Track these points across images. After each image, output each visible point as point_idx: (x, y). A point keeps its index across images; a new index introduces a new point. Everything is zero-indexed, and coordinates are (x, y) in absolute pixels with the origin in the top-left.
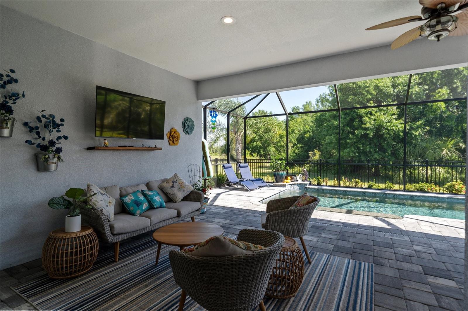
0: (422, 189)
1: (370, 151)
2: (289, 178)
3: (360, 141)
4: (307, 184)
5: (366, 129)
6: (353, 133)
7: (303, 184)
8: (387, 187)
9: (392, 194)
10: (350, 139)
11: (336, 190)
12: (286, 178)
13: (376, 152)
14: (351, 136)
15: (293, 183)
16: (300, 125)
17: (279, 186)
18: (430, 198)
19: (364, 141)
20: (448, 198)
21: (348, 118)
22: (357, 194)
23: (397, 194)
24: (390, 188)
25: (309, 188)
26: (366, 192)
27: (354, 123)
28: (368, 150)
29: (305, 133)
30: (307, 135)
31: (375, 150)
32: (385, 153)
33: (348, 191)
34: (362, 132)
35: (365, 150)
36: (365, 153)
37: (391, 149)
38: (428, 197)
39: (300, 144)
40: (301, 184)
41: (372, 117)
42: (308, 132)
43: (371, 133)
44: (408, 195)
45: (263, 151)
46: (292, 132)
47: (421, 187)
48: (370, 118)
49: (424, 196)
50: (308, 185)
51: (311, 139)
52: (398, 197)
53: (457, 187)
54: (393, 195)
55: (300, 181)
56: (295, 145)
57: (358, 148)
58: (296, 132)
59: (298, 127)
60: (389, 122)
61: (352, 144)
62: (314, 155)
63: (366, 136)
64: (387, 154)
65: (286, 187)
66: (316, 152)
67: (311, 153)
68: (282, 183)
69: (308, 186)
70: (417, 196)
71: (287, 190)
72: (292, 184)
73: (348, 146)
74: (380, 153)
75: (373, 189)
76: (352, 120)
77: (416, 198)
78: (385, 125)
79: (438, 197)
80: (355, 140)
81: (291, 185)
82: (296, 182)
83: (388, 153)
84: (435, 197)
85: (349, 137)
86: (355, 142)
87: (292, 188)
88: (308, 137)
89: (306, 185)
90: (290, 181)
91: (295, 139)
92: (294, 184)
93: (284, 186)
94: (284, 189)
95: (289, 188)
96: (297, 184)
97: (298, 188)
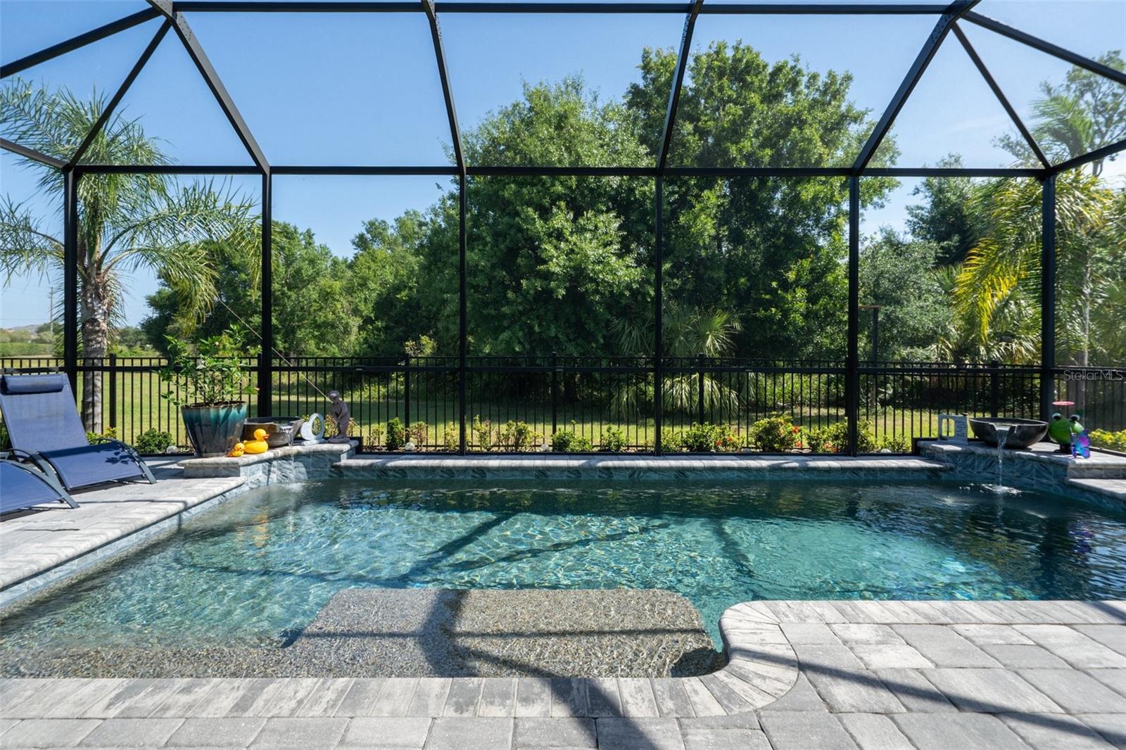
0: (701, 443)
1: (556, 337)
2: (261, 433)
3: (532, 309)
4: (341, 452)
5: (548, 276)
6: (517, 289)
7: (322, 453)
8: (610, 443)
9: (627, 468)
10: (508, 303)
11: (449, 471)
12: (247, 435)
13: (570, 340)
14: (510, 295)
15: (280, 452)
16: (384, 267)
17: (208, 472)
18: (728, 473)
19: (542, 312)
20: (773, 469)
21: (502, 247)
22: (518, 477)
23: (640, 469)
24: (618, 447)
25: (348, 468)
26: (549, 468)
27: (519, 260)
28: (553, 334)
29: (397, 289)
30: (403, 295)
31: (567, 335)
32: (589, 343)
33: (489, 469)
34: (538, 284)
35: (544, 336)
36: (545, 343)
37: (605, 332)
38: (724, 469)
39: (382, 320)
40: (314, 454)
41: (562, 245)
42: (405, 287)
43: (558, 287)
44: (671, 469)
45: (285, 342)
46: (359, 284)
47: (700, 437)
48: (556, 248)
49: (712, 469)
50: (344, 456)
51: (412, 305)
52: (643, 477)
53: (783, 431)
54: (630, 472)
55: (311, 443)
56: (367, 321)
57: (531, 332)
58: (372, 285)
59: (378, 273)
60: (600, 262)
61: (514, 319)
62: (419, 347)
63: (547, 294)
64: (594, 345)
65: (238, 475)
66: (424, 342)
67: (410, 343)
68: (223, 459)
69: (344, 461)
70: (693, 469)
71: (245, 488)
72: (275, 459)
73: (505, 324)
74: (580, 341)
75: (569, 454)
76: (513, 253)
77: (691, 476)
78: (590, 267)
79: (748, 469)
80: (520, 308)
81: (269, 461)
82: (295, 449)
83: (597, 342)
84: (740, 469)
85: (505, 297)
86: (521, 314)
87: (274, 477)
88: (405, 301)
89: (337, 455)
90: (265, 445)
91: (370, 305)
92: (286, 458)
93: (232, 471)
94: (231, 482)
95: (259, 474)
96: (298, 456)
97: (303, 470)
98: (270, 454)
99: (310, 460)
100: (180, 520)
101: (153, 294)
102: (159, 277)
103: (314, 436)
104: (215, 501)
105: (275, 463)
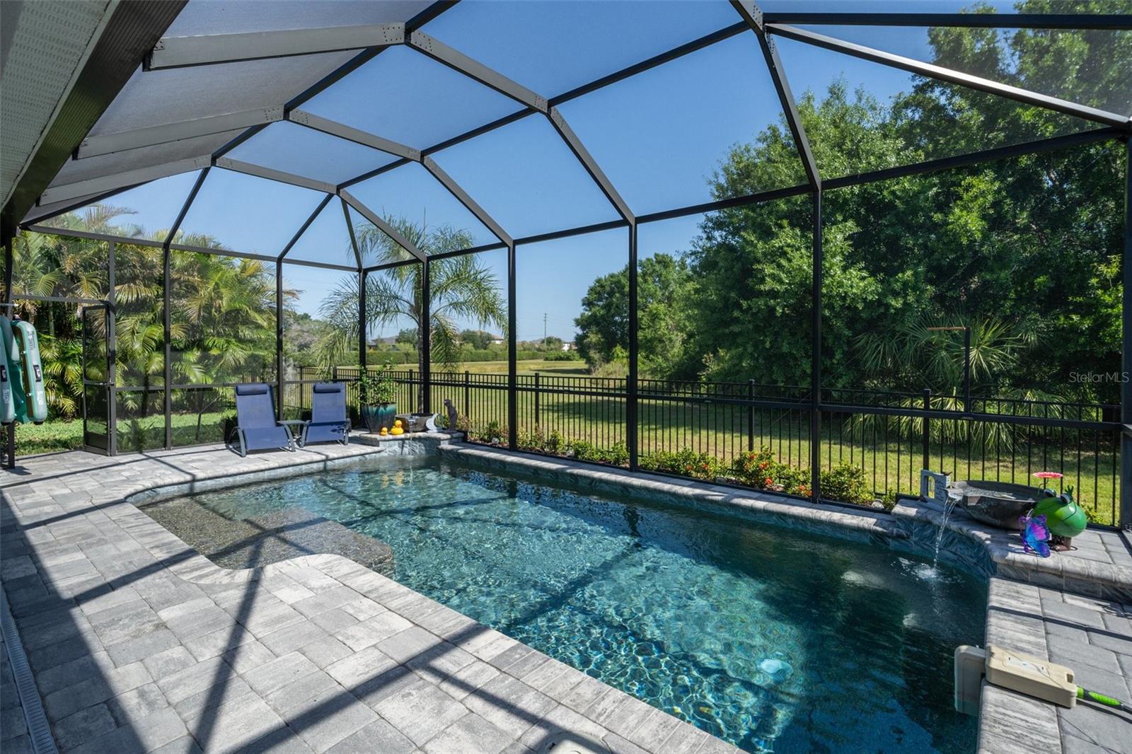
2: (398, 422)
7: (435, 439)
12: (390, 423)
15: (409, 435)
25: (443, 450)
40: (432, 439)
50: (444, 442)
55: (431, 432)
64: (835, 362)
67: (708, 356)
68: (368, 435)
69: (444, 445)
71: (383, 454)
72: (407, 439)
81: (403, 440)
82: (421, 434)
87: (406, 450)
90: (401, 430)
92: (414, 439)
93: (374, 443)
94: (369, 449)
95: (396, 447)
96: (420, 439)
97: (423, 448)
98: (403, 436)
99: (427, 442)
100: (325, 464)
101: (578, 317)
102: (583, 305)
103: (435, 427)
104: (357, 459)
105: (407, 442)
